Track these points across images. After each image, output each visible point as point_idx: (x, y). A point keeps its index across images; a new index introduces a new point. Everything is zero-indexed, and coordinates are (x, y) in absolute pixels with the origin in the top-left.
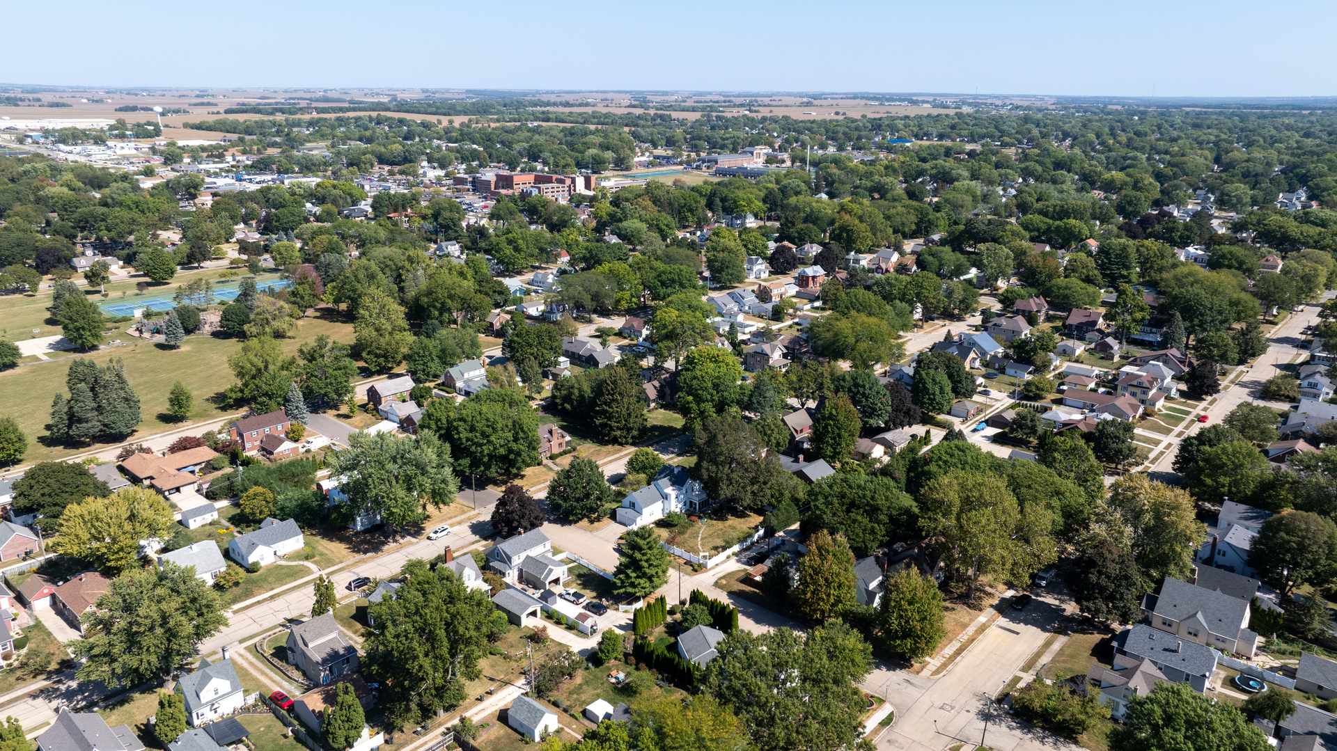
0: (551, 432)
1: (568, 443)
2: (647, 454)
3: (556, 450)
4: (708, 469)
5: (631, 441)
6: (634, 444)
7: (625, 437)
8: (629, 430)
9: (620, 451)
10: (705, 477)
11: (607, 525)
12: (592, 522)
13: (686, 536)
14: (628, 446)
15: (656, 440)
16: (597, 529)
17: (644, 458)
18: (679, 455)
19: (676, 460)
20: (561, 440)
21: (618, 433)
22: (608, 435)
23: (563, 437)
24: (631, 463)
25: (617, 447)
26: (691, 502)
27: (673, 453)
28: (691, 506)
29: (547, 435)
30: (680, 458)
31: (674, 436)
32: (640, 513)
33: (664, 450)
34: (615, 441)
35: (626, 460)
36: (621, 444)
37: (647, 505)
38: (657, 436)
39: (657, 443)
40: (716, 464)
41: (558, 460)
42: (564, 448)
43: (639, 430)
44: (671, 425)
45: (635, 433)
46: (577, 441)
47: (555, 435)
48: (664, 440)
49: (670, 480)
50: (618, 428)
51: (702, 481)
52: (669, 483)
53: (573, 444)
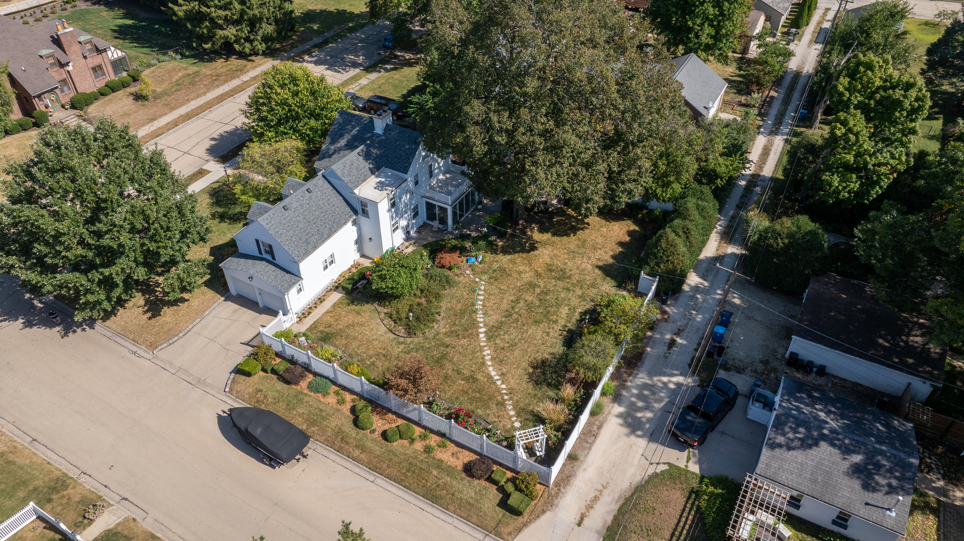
0: (57, 41)
1: (117, 65)
2: (294, 80)
3: (87, 84)
4: (486, 125)
5: (262, 47)
6: (270, 53)
7: (247, 39)
8: (254, 23)
9: (242, 71)
10: (479, 148)
11: (200, 313)
12: (154, 308)
13: (441, 326)
14: (258, 59)
15: (316, 40)
16: (170, 336)
17: (285, 94)
18: (369, 69)
19: (364, 81)
20: (95, 60)
21: (230, 32)
22: (210, 37)
23: (99, 51)
24: (255, 104)
25: (234, 62)
26: (430, 207)
27: (355, 65)
28: (431, 216)
29: (50, 50)
30: (373, 76)
31: (352, 30)
32: (295, 275)
33: (335, 62)
34: (227, 50)
35: (243, 98)
36: (242, 55)
37: (310, 247)
38: (319, 33)
39: (320, 46)
40: (510, 105)
41: (93, 110)
42: (111, 76)
43: (277, 21)
44: (341, 7)
45: (268, 29)
46: (139, 55)
47: (74, 51)
48: (334, 39)
49: (367, 156)
50: (229, 21)
51: (463, 154)
52: (366, 166)
53: (134, 65)
